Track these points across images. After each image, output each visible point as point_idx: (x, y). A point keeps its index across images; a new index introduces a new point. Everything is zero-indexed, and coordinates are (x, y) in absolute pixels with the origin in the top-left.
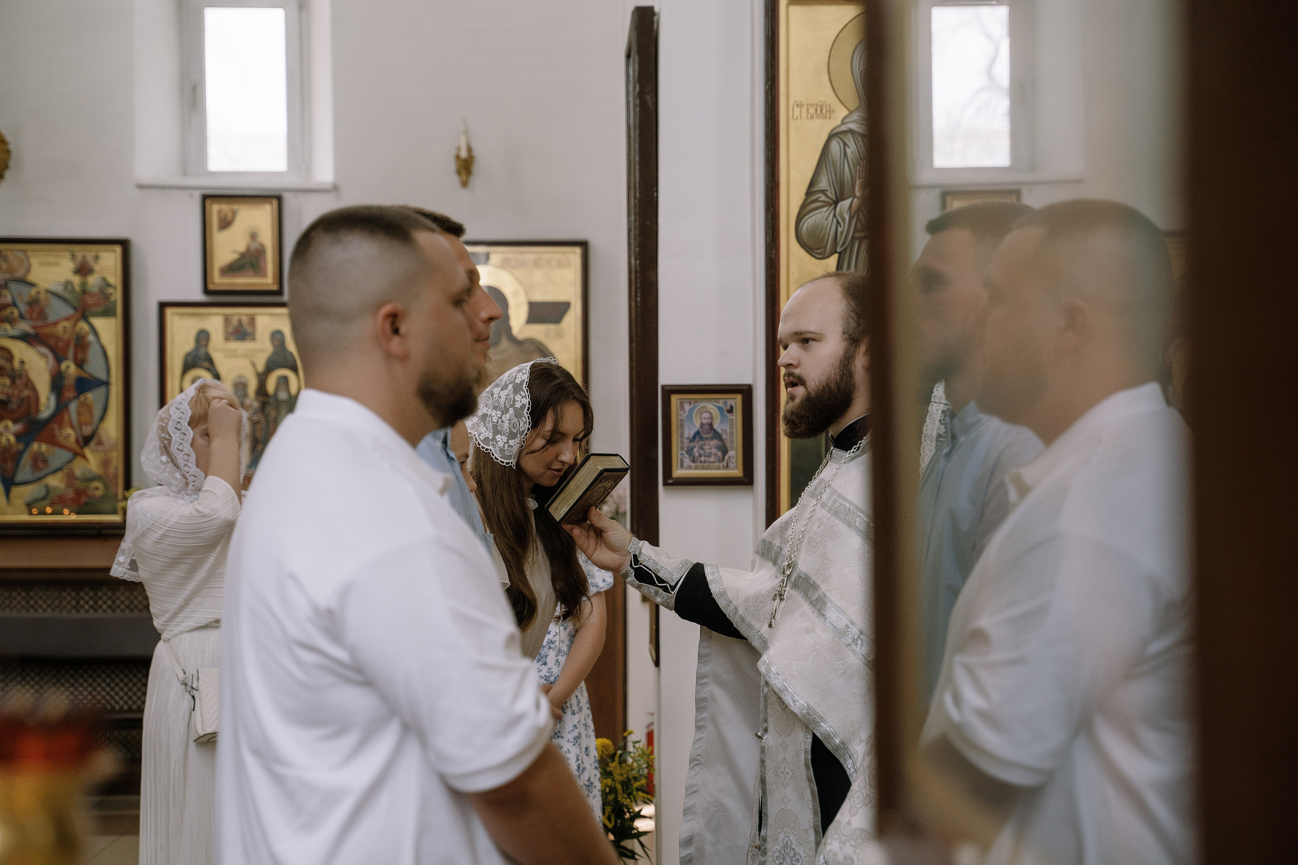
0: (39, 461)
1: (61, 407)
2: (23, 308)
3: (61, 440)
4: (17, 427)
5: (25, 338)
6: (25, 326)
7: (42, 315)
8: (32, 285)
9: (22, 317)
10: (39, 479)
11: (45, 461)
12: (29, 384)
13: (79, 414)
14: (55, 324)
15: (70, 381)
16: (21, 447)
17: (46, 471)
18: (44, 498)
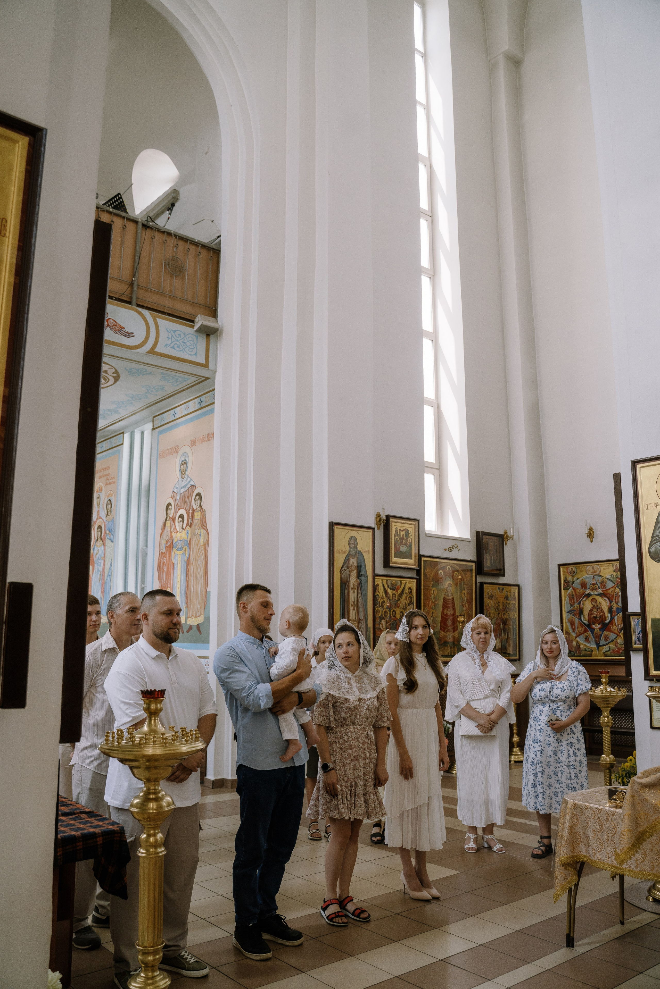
0: (606, 638)
1: (612, 619)
2: (599, 584)
3: (613, 630)
4: (599, 626)
5: (600, 595)
6: (600, 591)
7: (605, 586)
8: (601, 576)
9: (599, 588)
10: (607, 644)
11: (608, 638)
12: (602, 611)
13: (618, 621)
14: (609, 589)
15: (614, 609)
16: (601, 633)
17: (609, 641)
18: (609, 651)
